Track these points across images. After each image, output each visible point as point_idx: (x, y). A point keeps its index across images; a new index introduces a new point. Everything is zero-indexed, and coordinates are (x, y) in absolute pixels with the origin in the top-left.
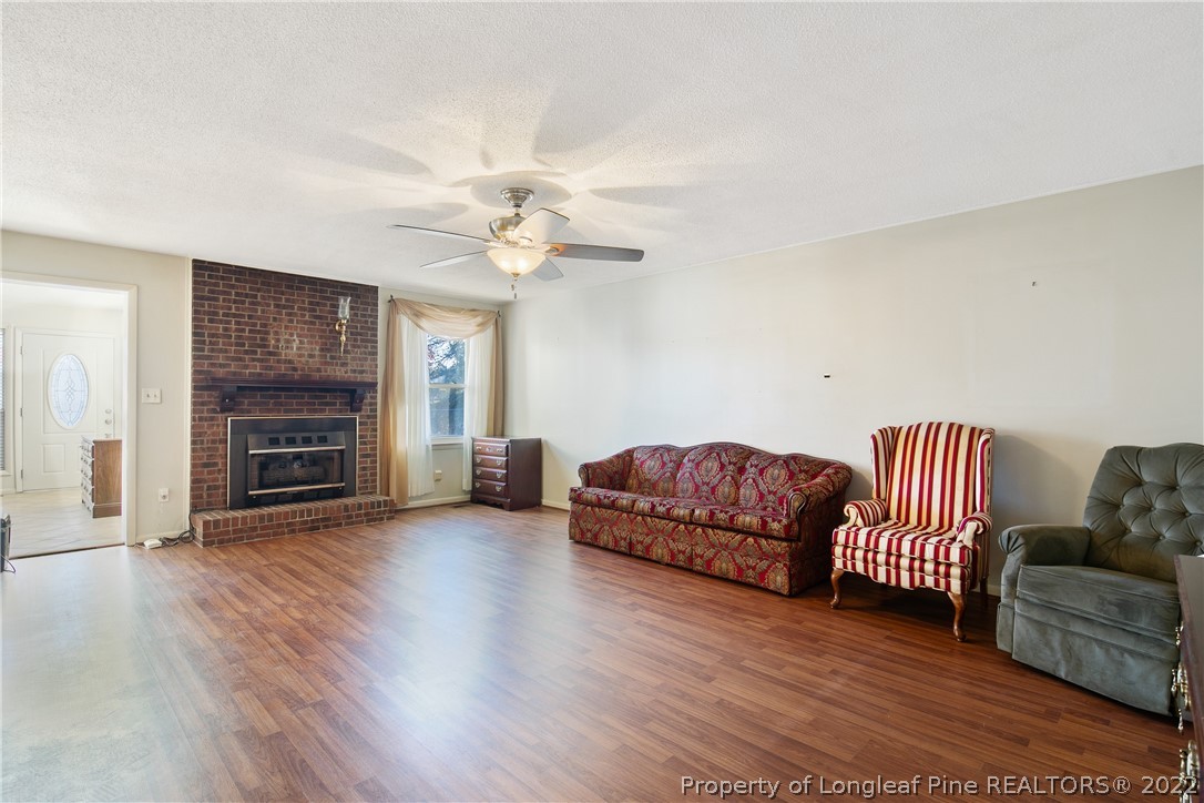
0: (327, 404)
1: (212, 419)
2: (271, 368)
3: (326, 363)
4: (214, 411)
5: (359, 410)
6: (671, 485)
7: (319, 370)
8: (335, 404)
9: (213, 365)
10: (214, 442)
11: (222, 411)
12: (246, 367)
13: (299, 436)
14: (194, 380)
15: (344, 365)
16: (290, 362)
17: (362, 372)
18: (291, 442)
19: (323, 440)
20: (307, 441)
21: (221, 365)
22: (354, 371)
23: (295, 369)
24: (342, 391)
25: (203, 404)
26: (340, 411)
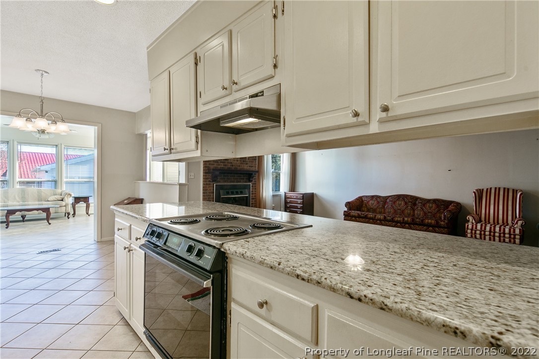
0: (242, 179)
1: (209, 184)
2: (225, 165)
3: (241, 163)
4: (210, 181)
5: (252, 181)
6: (383, 210)
7: (239, 166)
8: (244, 179)
9: (210, 164)
10: (210, 193)
11: (212, 182)
12: (219, 165)
13: (235, 191)
14: (204, 170)
15: (247, 164)
16: (231, 163)
17: (252, 167)
18: (233, 193)
19: (241, 193)
20: (237, 193)
21: (212, 164)
22: (250, 166)
23: (233, 166)
24: (246, 174)
25: (207, 179)
26: (246, 182)
